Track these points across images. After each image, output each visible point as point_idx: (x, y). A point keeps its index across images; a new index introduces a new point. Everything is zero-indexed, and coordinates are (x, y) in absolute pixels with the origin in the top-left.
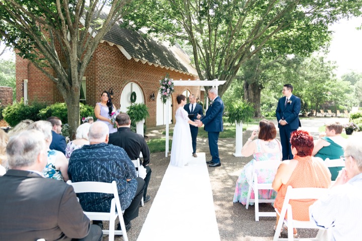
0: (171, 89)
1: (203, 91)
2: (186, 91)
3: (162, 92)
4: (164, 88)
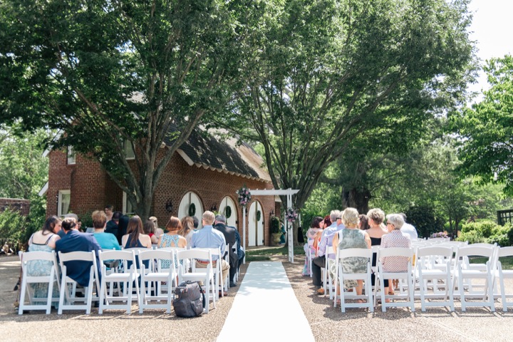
0: (248, 198)
1: (279, 203)
2: (255, 203)
4: (242, 197)
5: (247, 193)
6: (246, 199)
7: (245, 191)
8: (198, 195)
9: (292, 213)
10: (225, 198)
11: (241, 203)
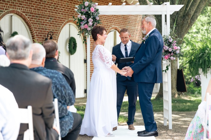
0: (94, 18)
3: (80, 25)
4: (84, 17)
5: (92, 9)
6: (91, 20)
7: (89, 7)
8: (25, 20)
9: (170, 44)
10: (67, 26)
11: (83, 27)
